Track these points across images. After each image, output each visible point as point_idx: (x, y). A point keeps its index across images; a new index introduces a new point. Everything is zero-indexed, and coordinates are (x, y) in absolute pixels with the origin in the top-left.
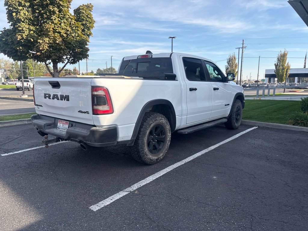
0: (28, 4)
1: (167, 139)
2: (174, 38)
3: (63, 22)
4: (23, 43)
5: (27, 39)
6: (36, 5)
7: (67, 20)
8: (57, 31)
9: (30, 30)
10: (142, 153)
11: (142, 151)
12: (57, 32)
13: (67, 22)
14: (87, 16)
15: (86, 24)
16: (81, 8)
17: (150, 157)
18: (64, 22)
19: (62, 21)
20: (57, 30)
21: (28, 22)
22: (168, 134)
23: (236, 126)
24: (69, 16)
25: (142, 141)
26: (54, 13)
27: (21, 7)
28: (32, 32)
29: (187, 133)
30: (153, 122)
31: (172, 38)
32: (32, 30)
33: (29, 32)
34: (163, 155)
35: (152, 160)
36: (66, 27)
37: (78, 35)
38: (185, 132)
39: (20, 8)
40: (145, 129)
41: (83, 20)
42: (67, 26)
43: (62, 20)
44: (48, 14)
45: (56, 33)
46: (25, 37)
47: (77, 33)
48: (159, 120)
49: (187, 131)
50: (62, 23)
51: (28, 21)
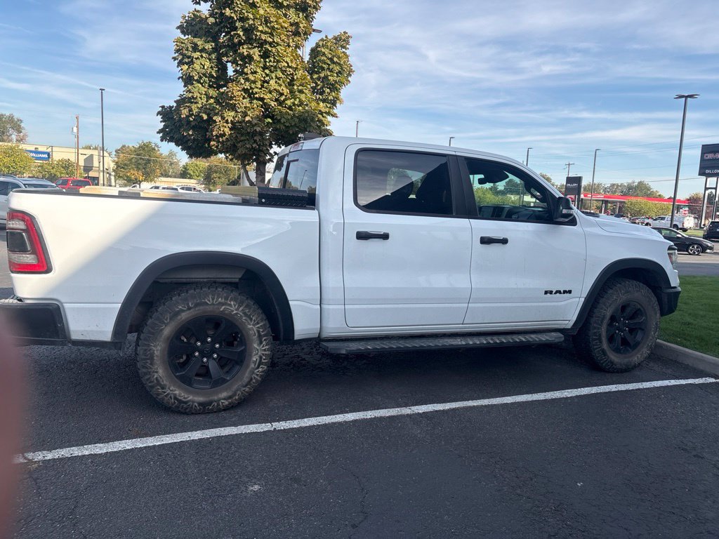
0: (209, 46)
1: (251, 356)
2: (691, 96)
3: (274, 77)
4: (193, 124)
5: (198, 116)
6: (225, 46)
7: (283, 72)
8: (256, 96)
9: (209, 97)
10: (148, 380)
11: (146, 374)
12: (257, 99)
13: (283, 76)
14: (331, 60)
15: (326, 77)
16: (321, 44)
17: (175, 394)
18: (276, 76)
19: (273, 75)
20: (256, 93)
21: (208, 82)
22: (255, 346)
23: (612, 363)
24: (287, 62)
25: (146, 350)
26: (250, 58)
27: (199, 53)
28: (212, 101)
29: (344, 352)
30: (189, 308)
31: (686, 97)
32: (212, 97)
33: (207, 101)
34: (230, 397)
35: (186, 403)
36: (278, 88)
37: (299, 101)
38: (339, 349)
39: (197, 54)
40: (157, 322)
41: (323, 69)
42: (280, 85)
43: (272, 72)
44: (240, 62)
45: (255, 101)
46: (195, 111)
47: (299, 98)
48: (213, 304)
49: (344, 349)
50: (272, 78)
51: (207, 79)
